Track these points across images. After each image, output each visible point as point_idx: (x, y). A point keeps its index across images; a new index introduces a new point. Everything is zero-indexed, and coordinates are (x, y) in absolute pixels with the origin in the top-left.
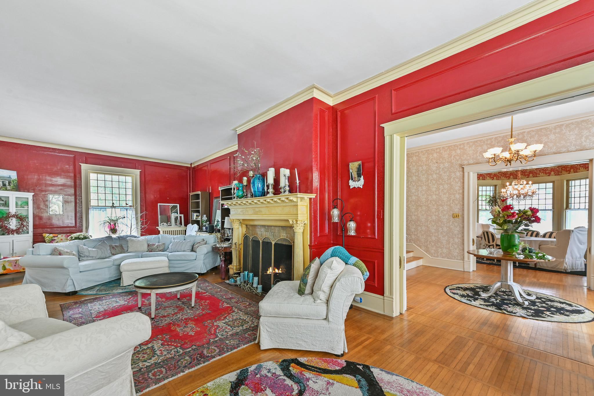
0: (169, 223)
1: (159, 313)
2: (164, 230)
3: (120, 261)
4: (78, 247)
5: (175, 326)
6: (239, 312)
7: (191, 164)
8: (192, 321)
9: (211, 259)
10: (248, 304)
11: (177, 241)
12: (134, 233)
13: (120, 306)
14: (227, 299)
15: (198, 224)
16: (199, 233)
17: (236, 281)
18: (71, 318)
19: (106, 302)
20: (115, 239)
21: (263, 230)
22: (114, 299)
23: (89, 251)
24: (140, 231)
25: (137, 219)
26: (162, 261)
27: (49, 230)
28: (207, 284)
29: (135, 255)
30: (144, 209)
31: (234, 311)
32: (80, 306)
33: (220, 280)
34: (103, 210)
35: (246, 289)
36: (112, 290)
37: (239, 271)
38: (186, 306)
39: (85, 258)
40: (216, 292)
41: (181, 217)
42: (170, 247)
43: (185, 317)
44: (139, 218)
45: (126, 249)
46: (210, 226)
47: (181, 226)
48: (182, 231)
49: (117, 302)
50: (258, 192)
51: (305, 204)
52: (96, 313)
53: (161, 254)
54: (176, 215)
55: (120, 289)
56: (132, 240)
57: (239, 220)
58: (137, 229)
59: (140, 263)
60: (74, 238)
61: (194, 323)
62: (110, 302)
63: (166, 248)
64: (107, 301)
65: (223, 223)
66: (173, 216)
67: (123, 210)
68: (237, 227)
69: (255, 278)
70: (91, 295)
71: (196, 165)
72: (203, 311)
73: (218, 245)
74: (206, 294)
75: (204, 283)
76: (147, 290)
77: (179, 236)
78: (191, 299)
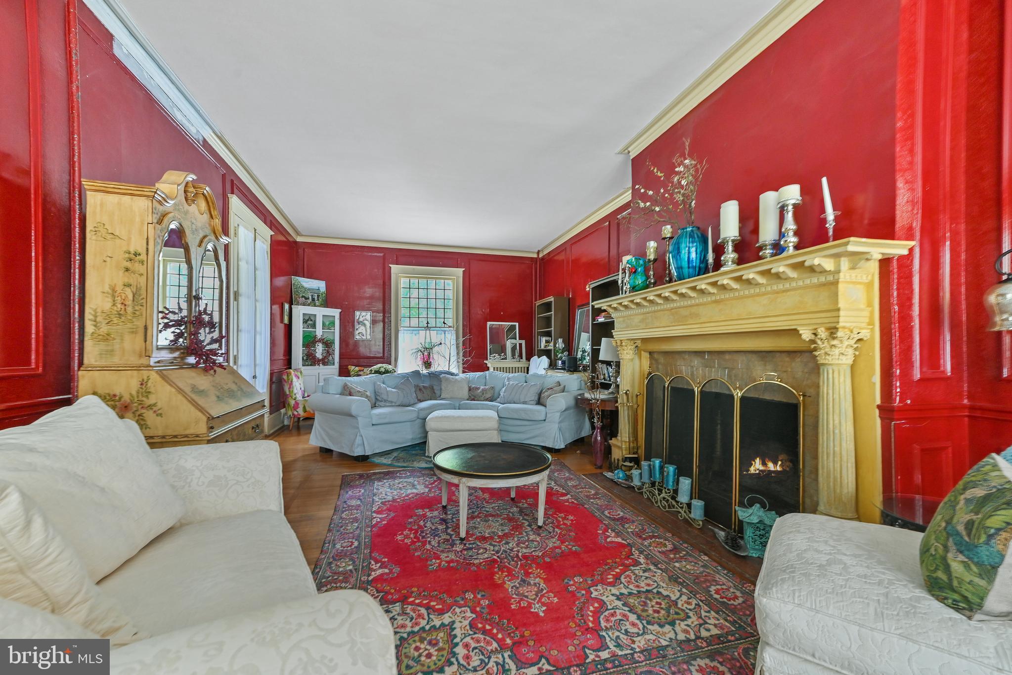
0: (503, 354)
1: (475, 528)
2: (496, 366)
3: (428, 411)
4: (375, 384)
5: (503, 572)
6: (652, 567)
7: (538, 253)
8: (539, 566)
9: (573, 423)
10: (670, 547)
11: (513, 384)
12: (454, 370)
13: (416, 496)
14: (614, 519)
15: (549, 357)
16: (550, 373)
17: (629, 478)
18: (345, 506)
19: (399, 483)
20: (424, 375)
21: (696, 362)
22: (411, 480)
23: (387, 392)
24: (461, 366)
25: (457, 347)
26: (489, 418)
27: (355, 361)
28: (567, 475)
29: (451, 404)
30: (468, 331)
31: (636, 563)
32: (364, 485)
33: (590, 468)
34: (415, 332)
35: (657, 502)
36: (413, 461)
37: (634, 454)
38: (527, 520)
39: (382, 403)
40: (587, 496)
41: (520, 345)
42: (502, 394)
43: (524, 550)
44: (461, 345)
45: (438, 392)
46: (569, 359)
47: (521, 360)
48: (523, 369)
49: (414, 486)
50: (689, 267)
51: (864, 277)
52: (379, 503)
53: (487, 405)
54: (513, 341)
55: (424, 460)
56: (447, 379)
57: (634, 340)
58: (458, 362)
59: (454, 418)
60: (373, 372)
61: (544, 576)
62: (405, 484)
63: (496, 395)
64: (401, 480)
65: (595, 352)
66: (509, 344)
67: (440, 332)
68: (629, 357)
69: (682, 479)
70: (384, 465)
71: (546, 252)
72: (563, 542)
73: (587, 395)
74: (566, 498)
75: (562, 471)
76: (453, 476)
77: (516, 374)
78: (535, 505)
